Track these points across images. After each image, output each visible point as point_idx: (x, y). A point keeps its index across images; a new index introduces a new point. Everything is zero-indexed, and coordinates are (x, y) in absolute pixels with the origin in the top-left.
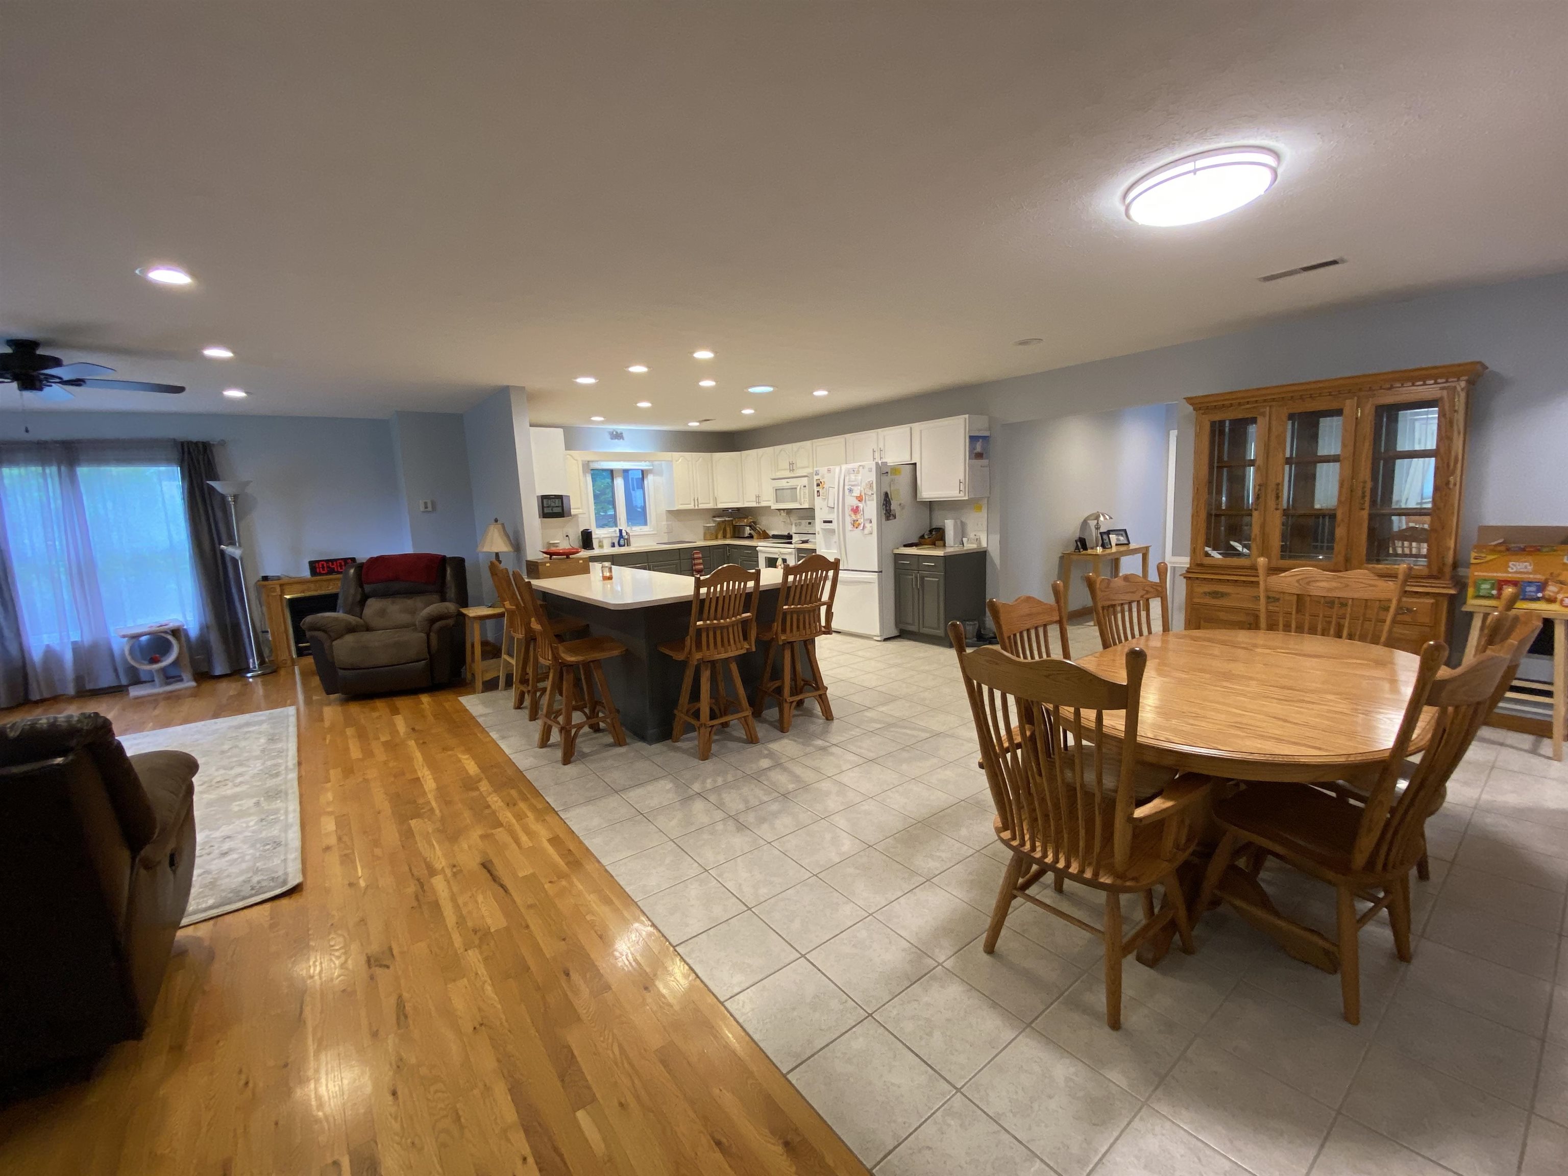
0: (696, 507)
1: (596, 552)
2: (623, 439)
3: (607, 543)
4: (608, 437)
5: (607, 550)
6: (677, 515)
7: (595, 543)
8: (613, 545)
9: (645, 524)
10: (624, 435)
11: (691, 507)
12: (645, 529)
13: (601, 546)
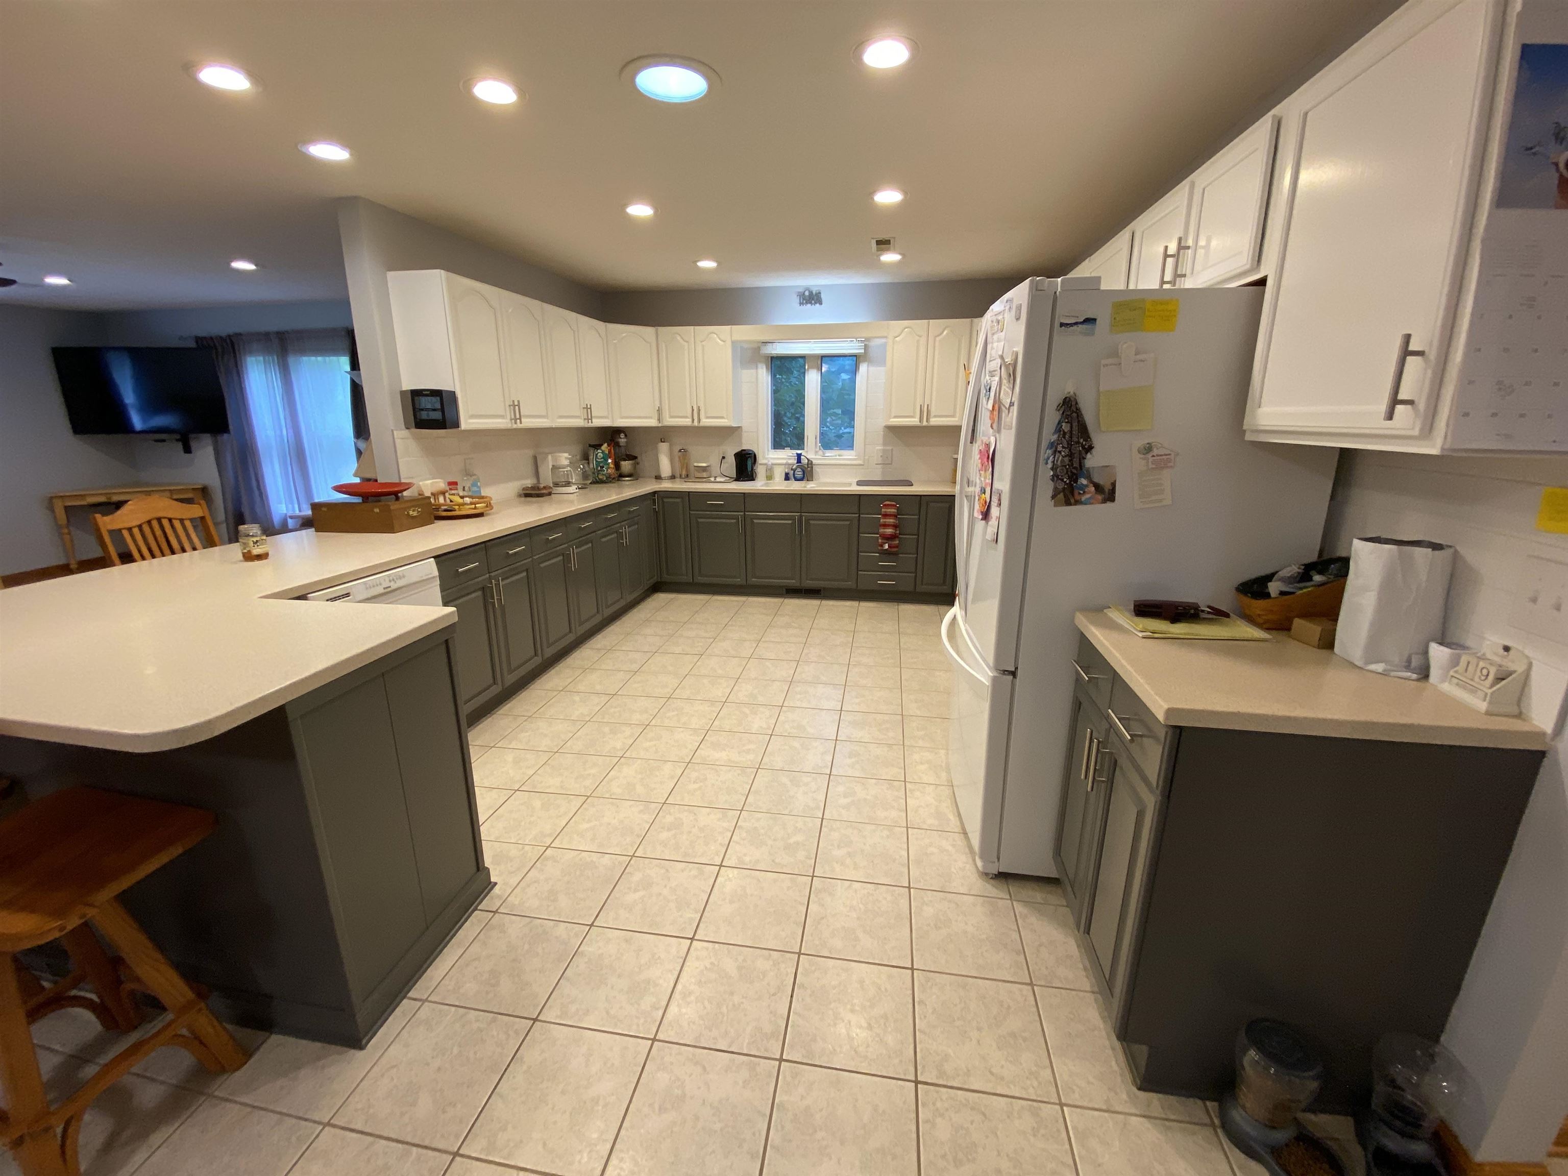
0: (925, 423)
1: (758, 485)
2: (821, 303)
3: (779, 474)
4: (796, 300)
5: (779, 485)
6: (896, 432)
7: (760, 471)
8: (787, 478)
9: (851, 446)
10: (823, 296)
11: (914, 421)
12: (848, 456)
13: (770, 477)
